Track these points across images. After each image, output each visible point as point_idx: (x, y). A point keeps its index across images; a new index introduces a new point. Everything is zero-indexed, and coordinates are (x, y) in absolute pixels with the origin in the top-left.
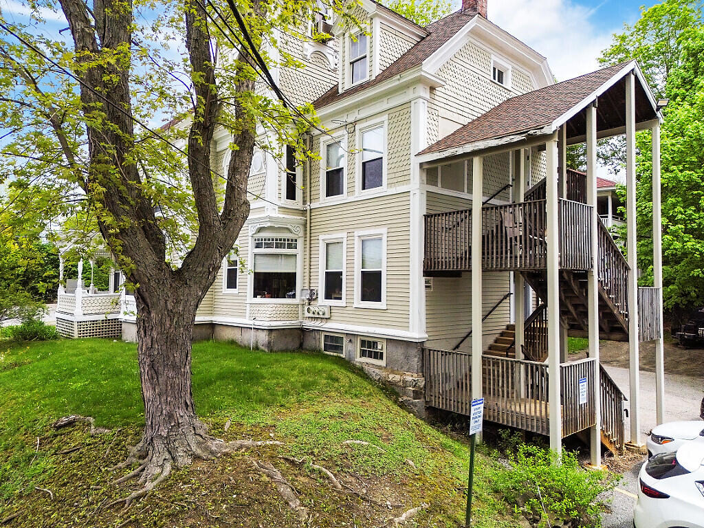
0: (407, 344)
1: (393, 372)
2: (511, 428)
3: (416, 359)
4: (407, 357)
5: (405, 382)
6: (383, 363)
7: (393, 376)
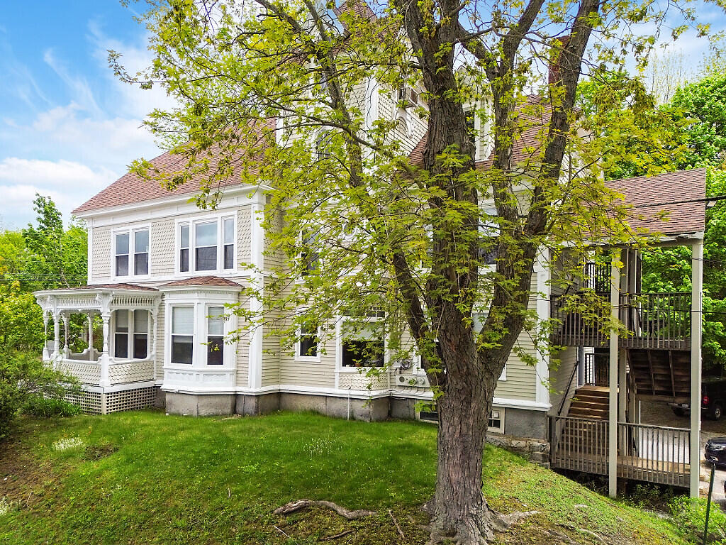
0: (532, 413)
1: (515, 438)
2: (650, 483)
3: (543, 427)
4: (532, 425)
5: (531, 447)
6: (501, 430)
7: (517, 442)
